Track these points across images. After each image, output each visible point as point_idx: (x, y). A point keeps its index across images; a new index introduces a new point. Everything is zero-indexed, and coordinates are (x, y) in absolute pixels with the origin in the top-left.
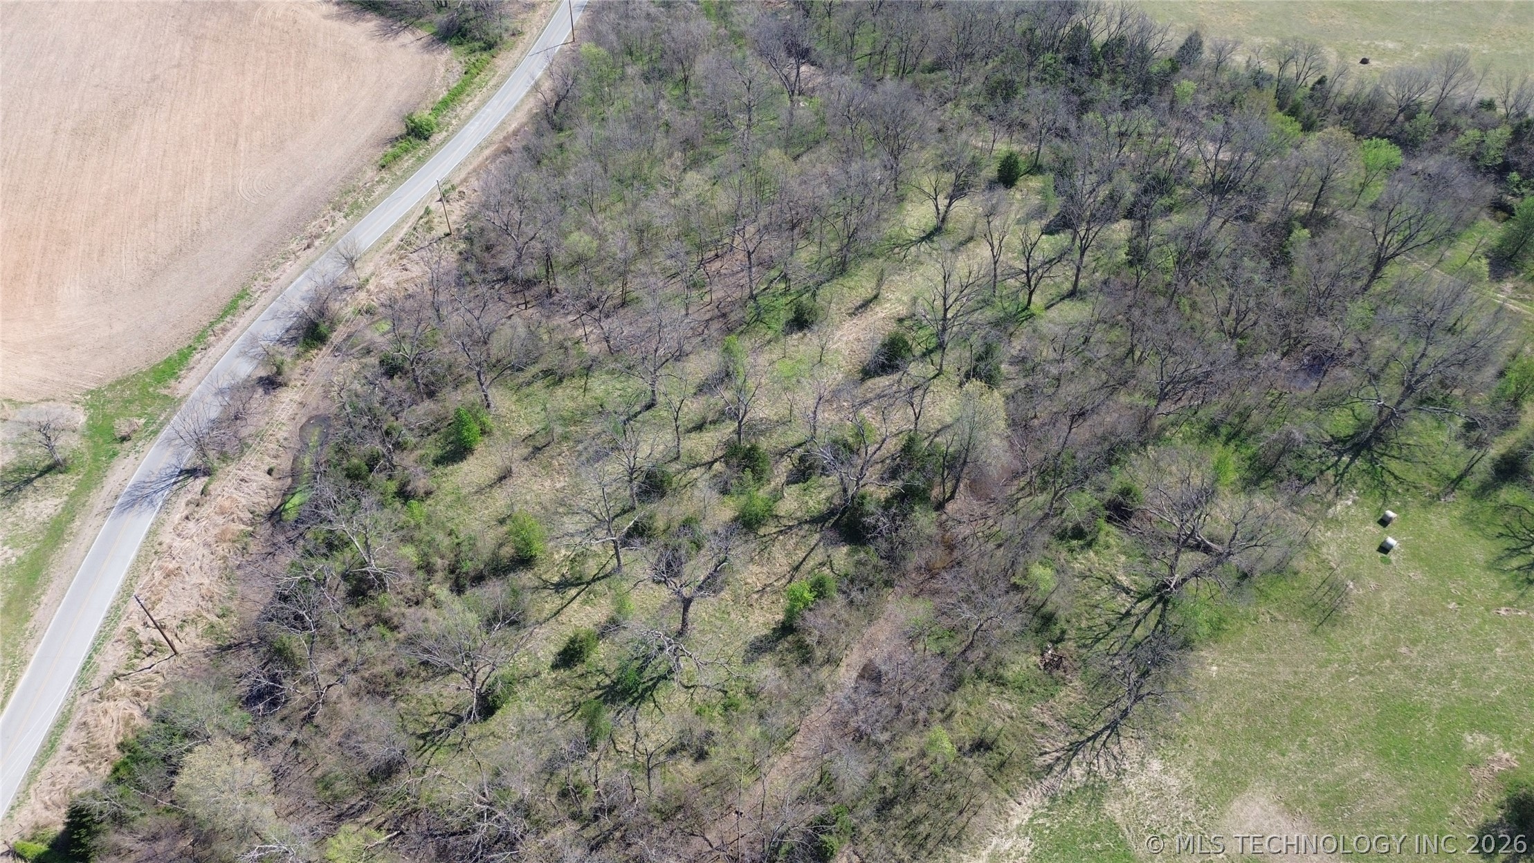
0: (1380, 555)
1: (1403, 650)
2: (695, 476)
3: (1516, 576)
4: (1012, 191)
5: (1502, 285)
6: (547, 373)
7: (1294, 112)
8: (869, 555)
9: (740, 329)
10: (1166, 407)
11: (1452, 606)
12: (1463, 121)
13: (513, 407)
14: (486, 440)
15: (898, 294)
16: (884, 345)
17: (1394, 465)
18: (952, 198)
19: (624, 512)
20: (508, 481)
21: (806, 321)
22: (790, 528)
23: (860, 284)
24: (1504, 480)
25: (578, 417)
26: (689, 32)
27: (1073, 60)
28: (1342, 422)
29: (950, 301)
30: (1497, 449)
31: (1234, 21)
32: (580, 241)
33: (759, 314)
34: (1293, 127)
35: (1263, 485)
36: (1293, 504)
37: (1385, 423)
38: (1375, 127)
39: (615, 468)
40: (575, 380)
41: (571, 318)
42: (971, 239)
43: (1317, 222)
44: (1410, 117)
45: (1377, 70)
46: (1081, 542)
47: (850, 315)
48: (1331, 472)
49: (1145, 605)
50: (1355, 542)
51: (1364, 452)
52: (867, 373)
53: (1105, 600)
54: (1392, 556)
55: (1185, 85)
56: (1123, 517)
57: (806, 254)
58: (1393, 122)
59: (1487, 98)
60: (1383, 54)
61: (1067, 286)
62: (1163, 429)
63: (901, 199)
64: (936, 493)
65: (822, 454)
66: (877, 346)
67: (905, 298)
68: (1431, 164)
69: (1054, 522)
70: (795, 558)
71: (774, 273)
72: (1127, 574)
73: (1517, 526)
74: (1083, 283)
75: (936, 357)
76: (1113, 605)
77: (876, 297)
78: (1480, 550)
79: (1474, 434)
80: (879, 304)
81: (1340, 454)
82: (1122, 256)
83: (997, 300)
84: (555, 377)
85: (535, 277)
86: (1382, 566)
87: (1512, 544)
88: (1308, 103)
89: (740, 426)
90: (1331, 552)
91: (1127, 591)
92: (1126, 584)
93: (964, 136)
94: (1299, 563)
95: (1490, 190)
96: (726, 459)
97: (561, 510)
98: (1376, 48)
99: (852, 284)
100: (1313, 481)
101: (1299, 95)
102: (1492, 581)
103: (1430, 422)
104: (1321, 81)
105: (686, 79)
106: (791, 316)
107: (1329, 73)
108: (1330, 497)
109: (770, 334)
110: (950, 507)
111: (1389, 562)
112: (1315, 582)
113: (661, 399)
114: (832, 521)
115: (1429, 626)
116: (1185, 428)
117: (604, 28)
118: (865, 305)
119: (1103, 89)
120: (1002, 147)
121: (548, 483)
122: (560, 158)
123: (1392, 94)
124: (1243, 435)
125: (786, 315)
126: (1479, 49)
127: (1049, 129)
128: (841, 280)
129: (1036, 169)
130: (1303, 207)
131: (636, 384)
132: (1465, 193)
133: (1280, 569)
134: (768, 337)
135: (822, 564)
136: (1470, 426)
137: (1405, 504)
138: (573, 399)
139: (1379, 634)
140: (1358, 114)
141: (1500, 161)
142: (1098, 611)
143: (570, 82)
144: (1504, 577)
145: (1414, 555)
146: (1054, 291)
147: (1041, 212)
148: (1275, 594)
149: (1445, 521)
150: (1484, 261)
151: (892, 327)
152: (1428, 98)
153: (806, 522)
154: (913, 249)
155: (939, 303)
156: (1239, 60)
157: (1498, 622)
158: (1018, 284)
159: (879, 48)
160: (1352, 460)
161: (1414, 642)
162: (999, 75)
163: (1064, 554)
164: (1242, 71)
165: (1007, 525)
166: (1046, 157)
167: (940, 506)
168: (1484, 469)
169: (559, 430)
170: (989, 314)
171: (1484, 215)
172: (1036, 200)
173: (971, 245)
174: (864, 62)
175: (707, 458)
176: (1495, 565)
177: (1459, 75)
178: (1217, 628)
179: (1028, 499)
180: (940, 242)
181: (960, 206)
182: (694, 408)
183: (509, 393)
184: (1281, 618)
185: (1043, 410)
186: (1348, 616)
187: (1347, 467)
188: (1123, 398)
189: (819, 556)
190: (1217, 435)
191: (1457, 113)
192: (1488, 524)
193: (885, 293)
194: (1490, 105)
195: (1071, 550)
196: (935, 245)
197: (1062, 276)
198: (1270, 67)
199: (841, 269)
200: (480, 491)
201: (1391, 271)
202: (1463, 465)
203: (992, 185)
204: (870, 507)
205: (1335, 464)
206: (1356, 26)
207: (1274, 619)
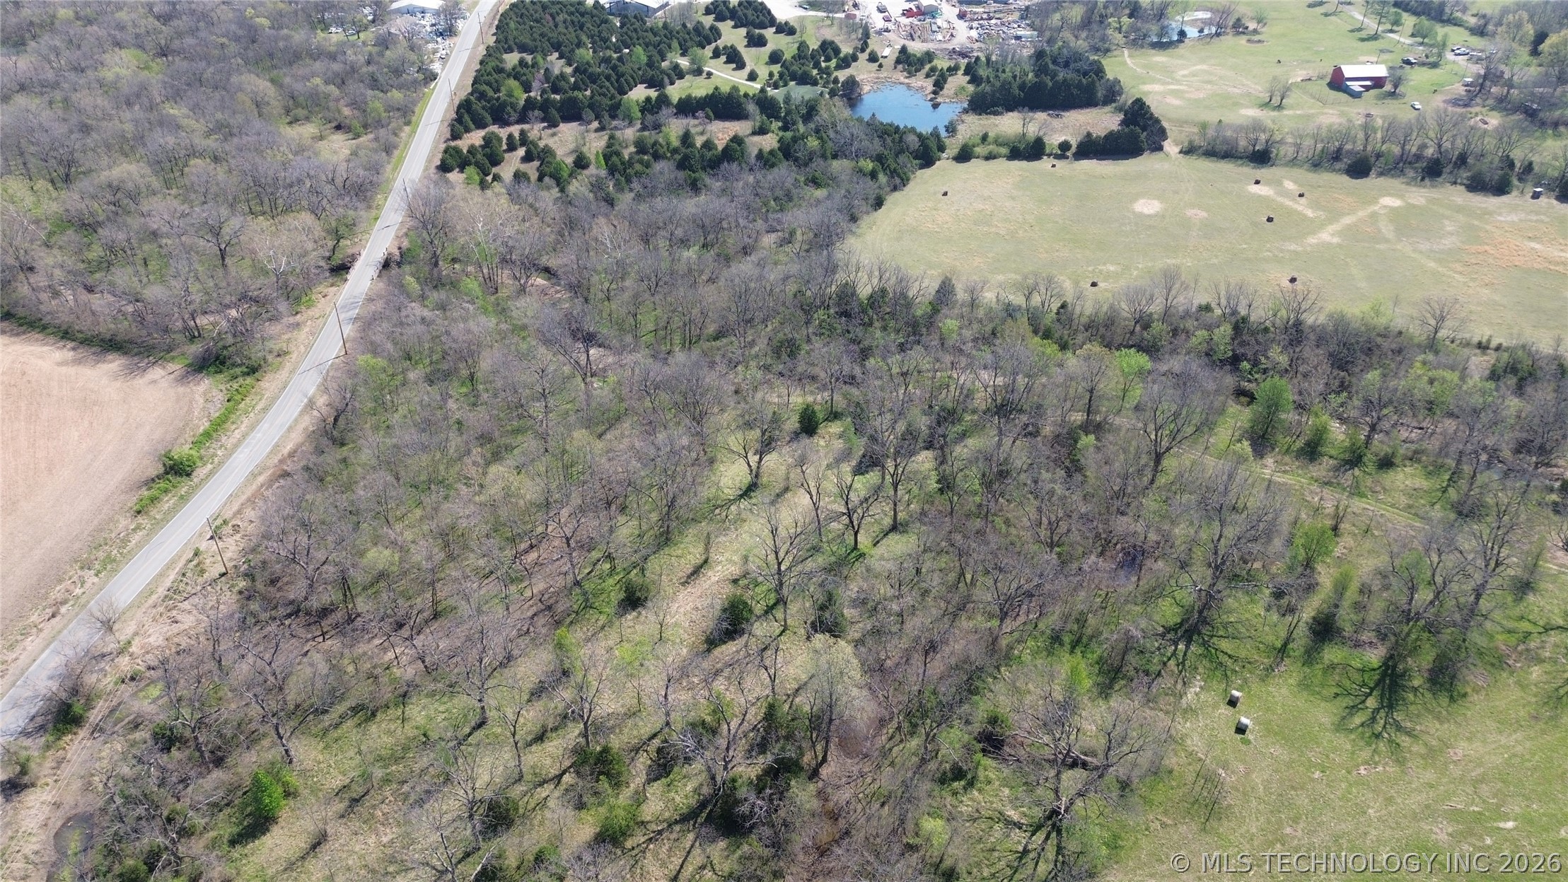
0: (1239, 737)
1: (1288, 830)
2: (544, 795)
3: (1363, 733)
4: (815, 439)
5: (1264, 461)
6: (356, 710)
7: (1047, 335)
8: (752, 846)
9: (568, 620)
10: (1009, 625)
11: (1317, 775)
12: (1190, 324)
13: (321, 757)
14: (292, 803)
15: (727, 555)
16: (724, 610)
17: (1225, 645)
18: (761, 454)
19: (467, 855)
20: (324, 848)
21: (639, 599)
22: (660, 832)
23: (688, 551)
24: (1323, 640)
25: (400, 753)
26: (469, 331)
27: (846, 314)
28: (1168, 612)
29: (781, 554)
30: (1308, 612)
31: (976, 264)
32: (379, 557)
33: (587, 600)
34: (1051, 349)
35: (1117, 687)
36: (1149, 700)
37: (1206, 606)
38: (1118, 340)
39: (451, 804)
40: (390, 712)
41: (377, 641)
42: (787, 489)
43: (1095, 427)
44: (1146, 327)
45: (1106, 290)
46: (963, 783)
47: (683, 584)
48: (1172, 663)
49: (1040, 837)
50: (1213, 729)
51: (1195, 637)
52: (712, 643)
53: (1000, 841)
54: (1250, 736)
55: (949, 323)
56: (996, 747)
57: (626, 530)
58: (1132, 333)
59: (1204, 302)
60: (1108, 276)
61: (888, 521)
62: (1011, 647)
63: (712, 461)
64: (807, 759)
65: (680, 740)
66: (717, 613)
67: (735, 558)
68: (1175, 364)
69: (932, 766)
70: (671, 867)
71: (595, 555)
72: (1016, 808)
73: (1347, 683)
74: (901, 516)
75: (779, 613)
76: (1009, 844)
77: (706, 561)
78: (1324, 714)
79: (1284, 602)
80: (711, 568)
81: (1176, 644)
82: (933, 485)
83: (825, 545)
84: (366, 713)
85: (332, 604)
86: (1243, 748)
87: (1349, 701)
88: (1058, 326)
89: (586, 728)
90: (1196, 743)
91: (1018, 826)
92: (1016, 818)
93: (759, 395)
94: (1171, 761)
95: (1230, 381)
96: (576, 767)
97: (391, 869)
98: (1101, 272)
99: (679, 552)
100: (1159, 674)
101: (1049, 319)
102: (1344, 742)
103: (1245, 599)
104: (1063, 306)
105: (472, 377)
106: (622, 595)
107: (1069, 299)
108: (1179, 686)
109: (603, 619)
110: (825, 772)
111: (1248, 742)
112: (1190, 778)
113: (491, 714)
114: (704, 815)
115: (1303, 801)
116: (1031, 643)
117: (378, 338)
118: (697, 571)
119: (877, 336)
120: (798, 399)
121: (372, 840)
122: (345, 473)
123: (1125, 309)
124: (1085, 640)
125: (617, 596)
126: (1185, 262)
127: (837, 379)
128: (667, 550)
129: (834, 416)
130: (1078, 417)
131: (463, 702)
132: (1211, 386)
133: (1157, 772)
134: (600, 623)
135: (703, 867)
136: (1278, 595)
137: (1245, 680)
138: (390, 733)
139: (1262, 819)
140: (1102, 330)
141: (1230, 354)
142: (996, 854)
143: (348, 396)
144: (1353, 737)
145: (1269, 731)
146: (876, 528)
147: (845, 455)
148: (1158, 797)
149: (1284, 691)
150: (1246, 443)
151: (728, 590)
152: (1156, 308)
153: (676, 822)
154: (733, 508)
155: (772, 557)
156: (989, 296)
157: (1361, 782)
158: (841, 526)
159: (662, 324)
160: (1187, 647)
161: (1296, 820)
162: (780, 335)
163: (949, 799)
164: (994, 305)
165: (887, 780)
166: (840, 403)
167: (814, 774)
168: (1302, 632)
169: (378, 773)
170: (821, 560)
171: (1230, 402)
172: (839, 444)
173: (788, 495)
174: (650, 338)
175: (554, 772)
176: (1341, 726)
177: (1177, 286)
178: (1114, 845)
179: (901, 746)
180: (757, 497)
181: (771, 460)
182: (532, 718)
183: (314, 742)
184: (1170, 822)
185: (893, 650)
186: (1229, 806)
187: (1185, 654)
188: (964, 623)
189: (697, 858)
190: (1062, 644)
191: (1182, 318)
192: (1322, 685)
193: (714, 556)
194: (1207, 308)
195: (955, 793)
196: (754, 501)
197: (881, 513)
198: (1018, 300)
199: (665, 539)
200: (290, 867)
201: (1168, 462)
202: (1283, 634)
203: (796, 436)
204: (742, 792)
205: (1174, 653)
206: (1079, 256)
207: (1164, 825)
